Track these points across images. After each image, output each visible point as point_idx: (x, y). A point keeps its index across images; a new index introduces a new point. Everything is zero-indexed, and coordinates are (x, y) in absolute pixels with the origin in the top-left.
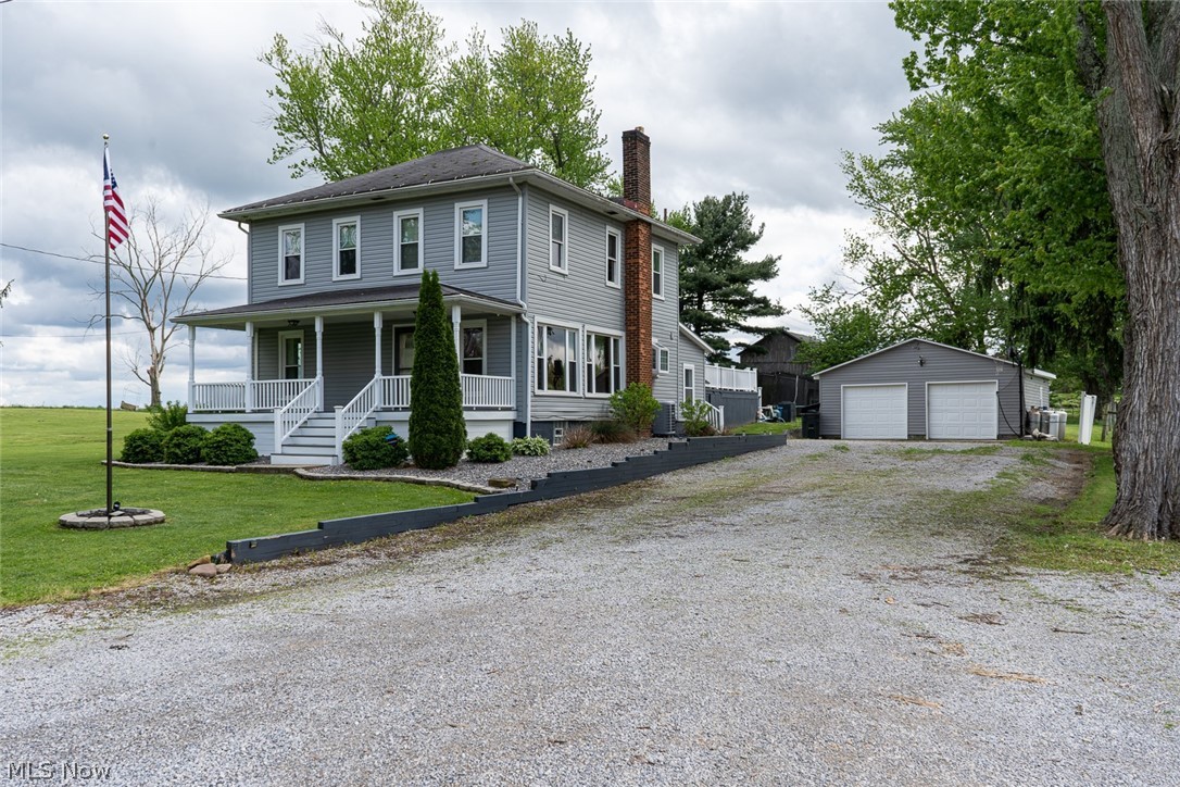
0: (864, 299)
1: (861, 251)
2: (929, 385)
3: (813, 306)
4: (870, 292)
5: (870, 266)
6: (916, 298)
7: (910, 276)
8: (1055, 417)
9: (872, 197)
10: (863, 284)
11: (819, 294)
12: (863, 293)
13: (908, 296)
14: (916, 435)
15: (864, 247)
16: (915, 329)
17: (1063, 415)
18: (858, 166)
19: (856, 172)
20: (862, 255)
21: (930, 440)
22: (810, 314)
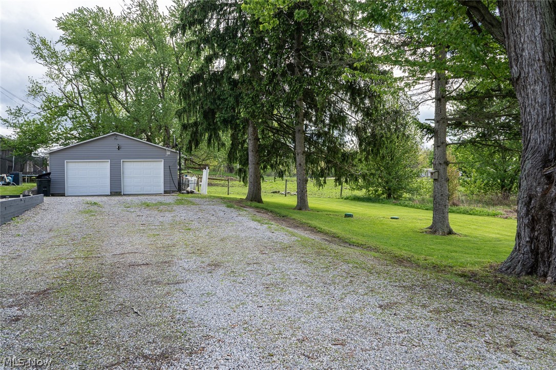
0: (39, 117)
1: (39, 90)
2: (123, 161)
3: (10, 118)
4: (43, 113)
5: (44, 98)
6: (70, 119)
7: (67, 107)
8: (192, 181)
9: (46, 61)
10: (39, 108)
11: (13, 111)
12: (39, 114)
13: (65, 117)
14: (116, 192)
15: (41, 88)
16: (69, 135)
17: (195, 179)
18: (38, 41)
19: (36, 45)
20: (39, 92)
21: (124, 195)
22: (8, 122)
